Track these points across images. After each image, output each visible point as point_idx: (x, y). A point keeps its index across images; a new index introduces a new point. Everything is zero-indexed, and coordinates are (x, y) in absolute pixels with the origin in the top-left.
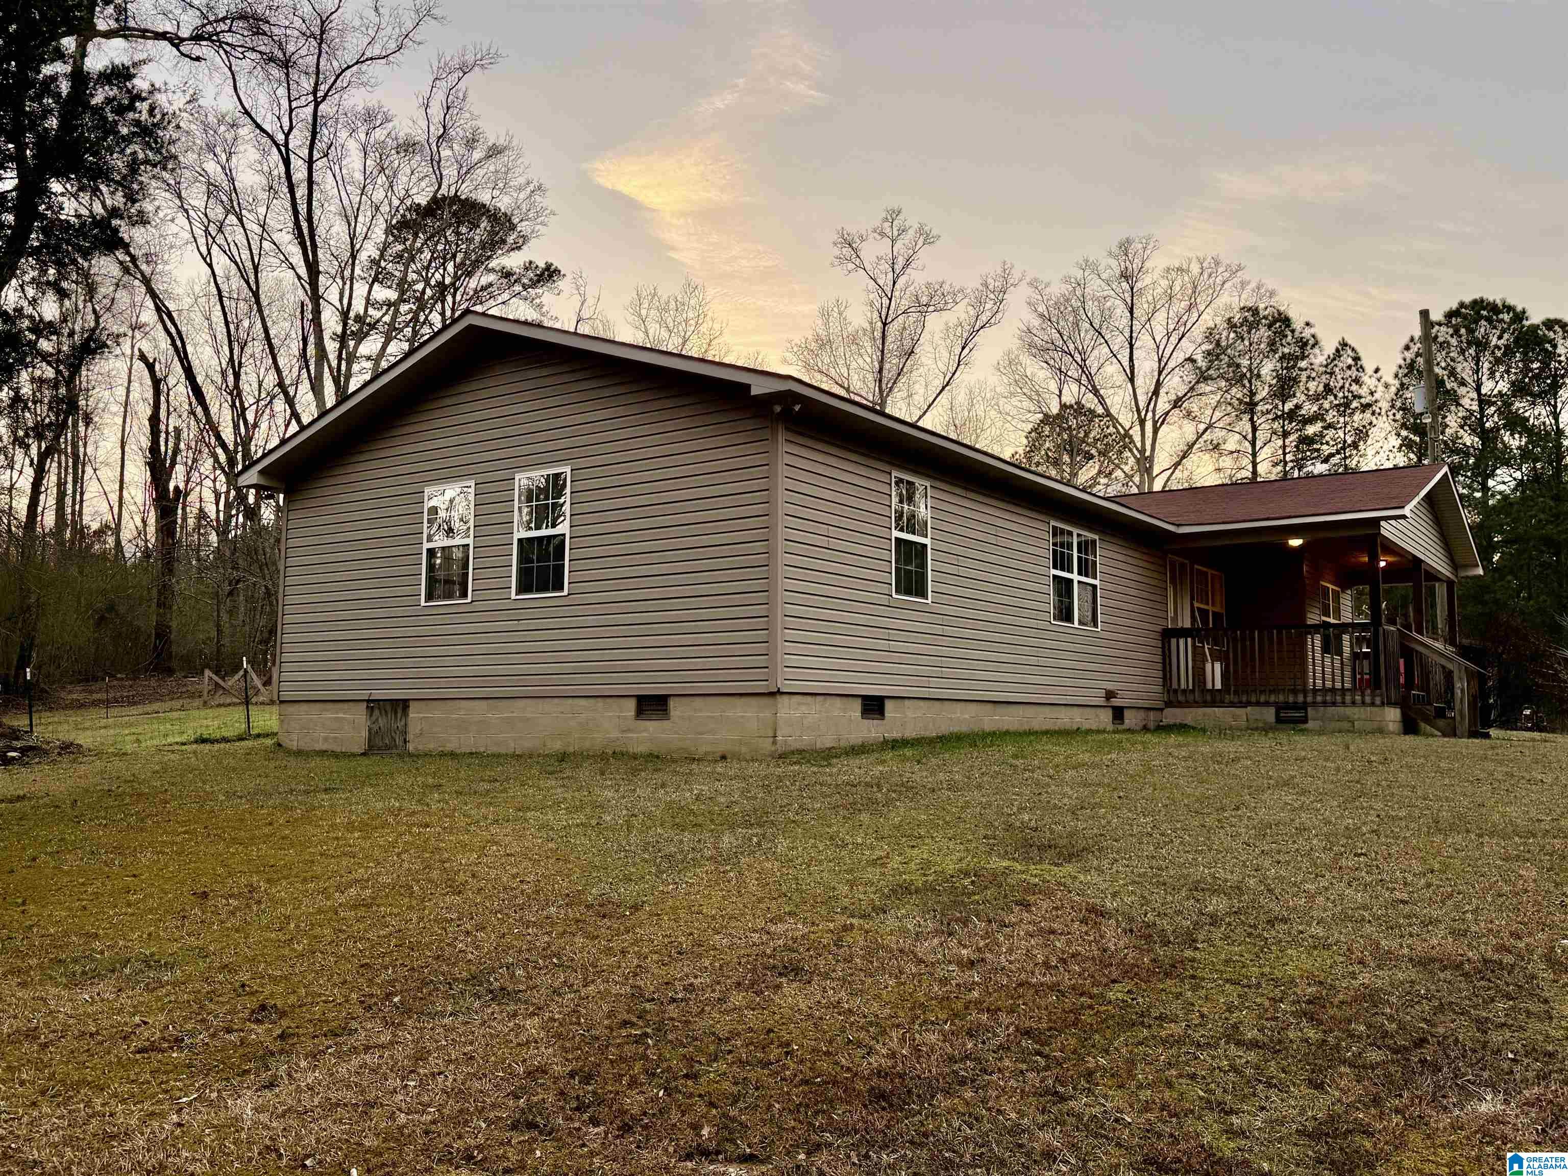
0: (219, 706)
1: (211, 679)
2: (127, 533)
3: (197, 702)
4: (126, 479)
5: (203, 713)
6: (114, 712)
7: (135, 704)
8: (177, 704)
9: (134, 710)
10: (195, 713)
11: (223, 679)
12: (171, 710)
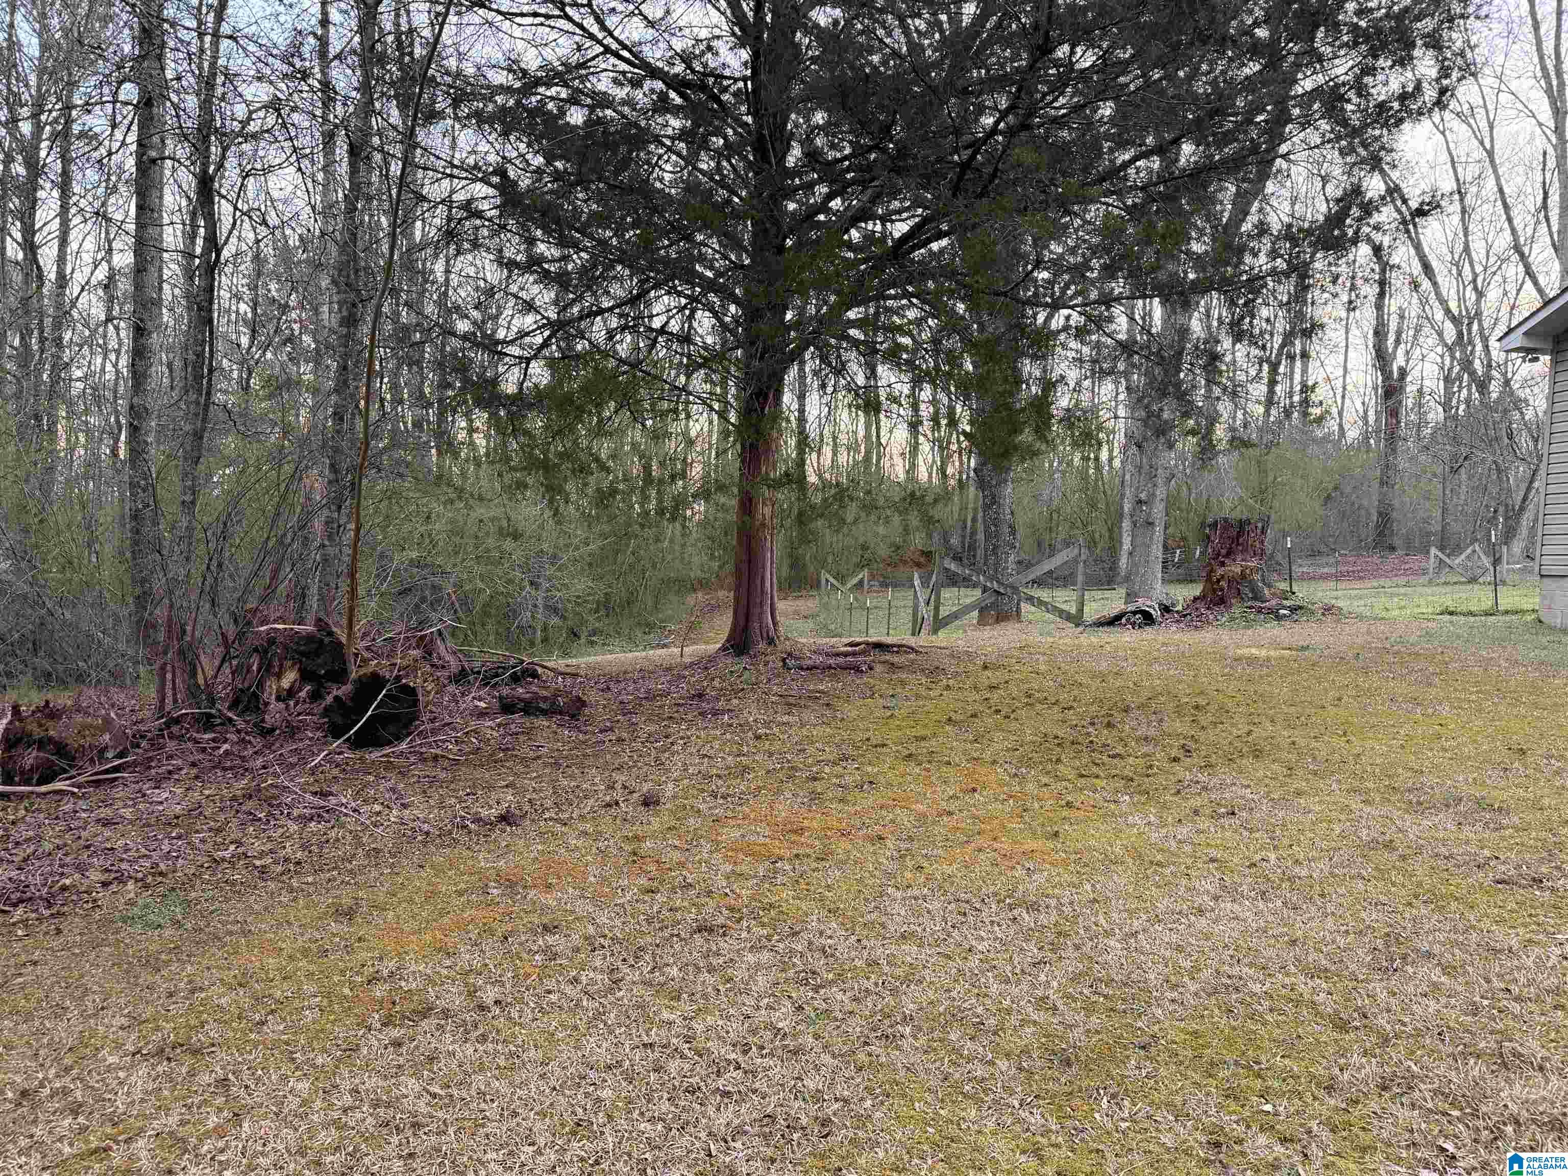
0: (1446, 583)
1: (1436, 556)
2: (1350, 416)
3: (1423, 580)
4: (1349, 366)
5: (1429, 590)
6: (1343, 585)
7: (1361, 578)
8: (1402, 581)
9: (1358, 584)
10: (1419, 589)
11: (1448, 556)
12: (1397, 586)
